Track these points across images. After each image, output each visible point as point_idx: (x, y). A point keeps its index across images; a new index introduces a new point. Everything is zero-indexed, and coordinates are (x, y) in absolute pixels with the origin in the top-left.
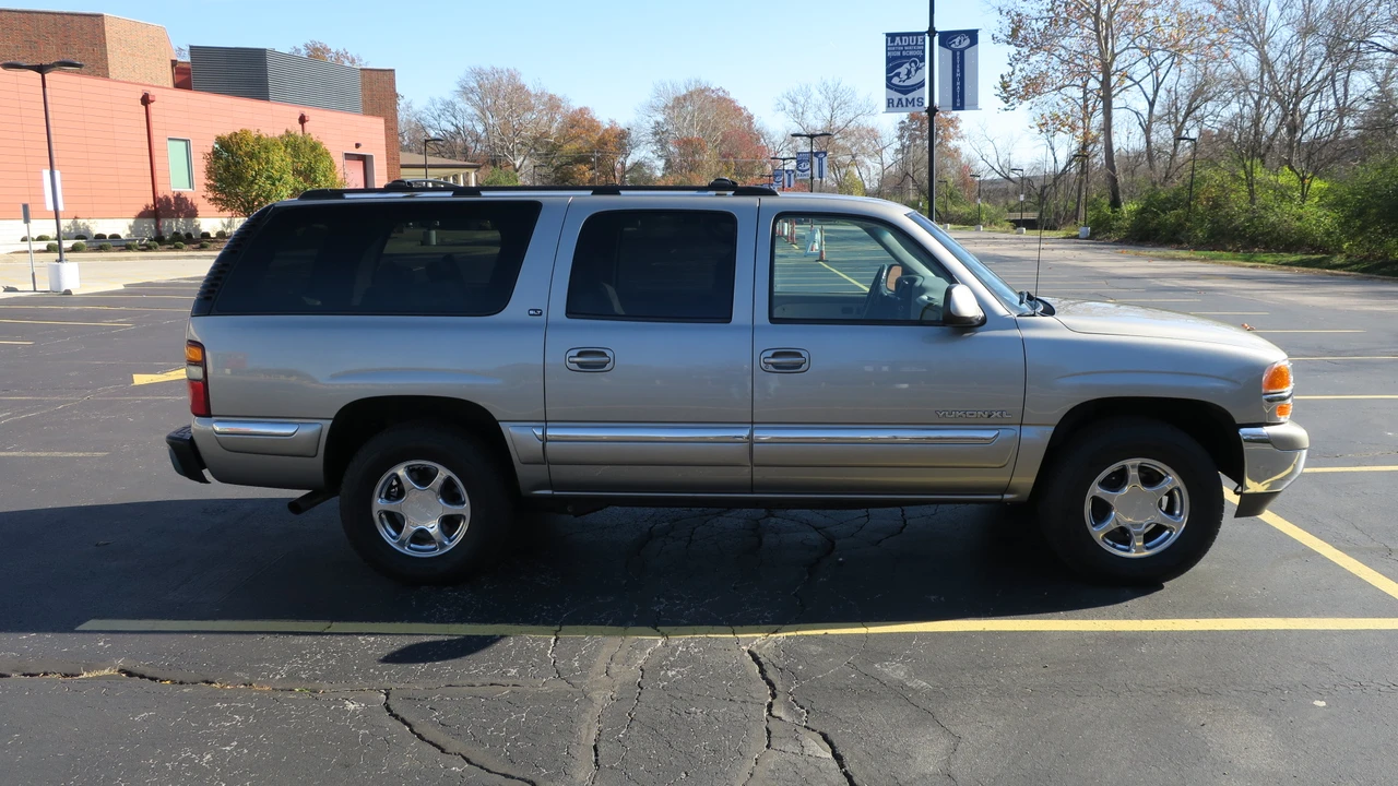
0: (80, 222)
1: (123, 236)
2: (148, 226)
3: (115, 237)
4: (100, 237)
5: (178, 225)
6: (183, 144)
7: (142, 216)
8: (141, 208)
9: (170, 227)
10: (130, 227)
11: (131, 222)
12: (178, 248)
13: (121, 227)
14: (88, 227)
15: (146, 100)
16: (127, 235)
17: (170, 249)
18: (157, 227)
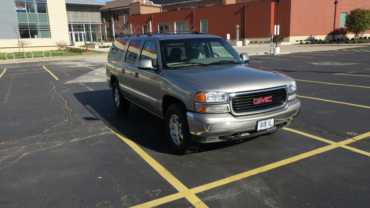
0: (312, 36)
1: (323, 40)
2: (331, 37)
3: (320, 40)
4: (317, 40)
5: (341, 36)
6: (346, 14)
7: (330, 34)
8: (330, 32)
9: (338, 37)
10: (326, 37)
11: (326, 36)
12: (338, 43)
13: (323, 38)
14: (314, 38)
15: (336, 3)
16: (324, 40)
17: (336, 43)
18: (334, 37)
